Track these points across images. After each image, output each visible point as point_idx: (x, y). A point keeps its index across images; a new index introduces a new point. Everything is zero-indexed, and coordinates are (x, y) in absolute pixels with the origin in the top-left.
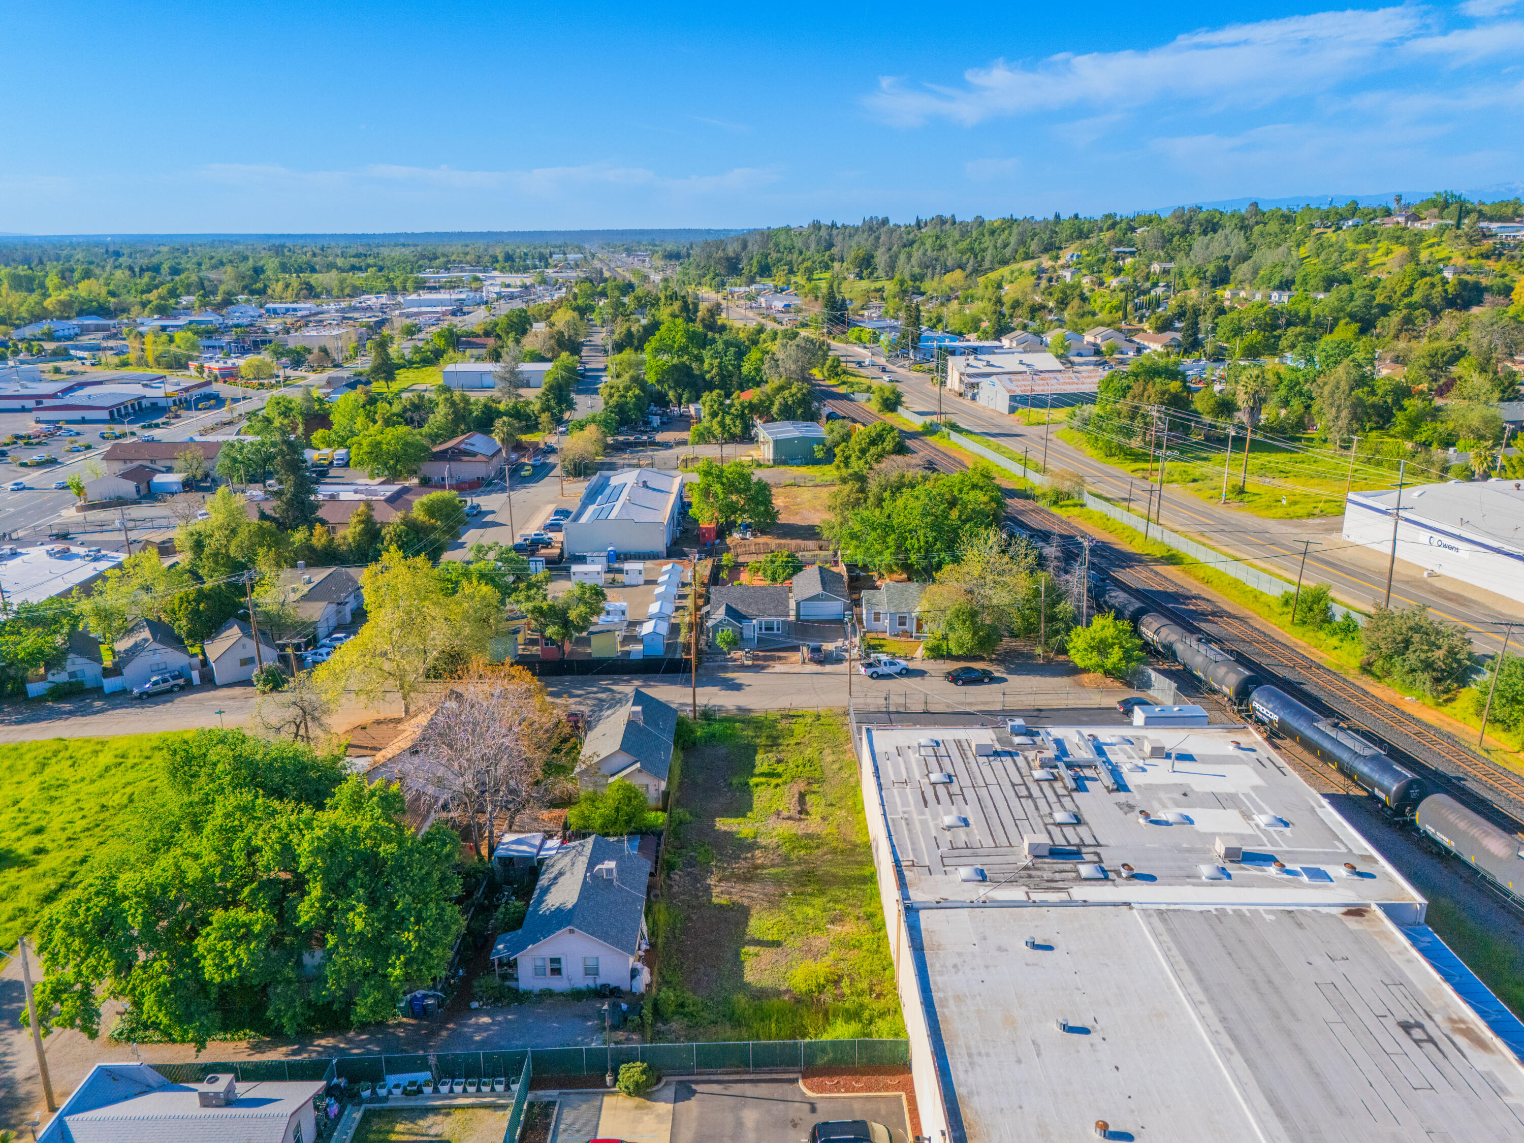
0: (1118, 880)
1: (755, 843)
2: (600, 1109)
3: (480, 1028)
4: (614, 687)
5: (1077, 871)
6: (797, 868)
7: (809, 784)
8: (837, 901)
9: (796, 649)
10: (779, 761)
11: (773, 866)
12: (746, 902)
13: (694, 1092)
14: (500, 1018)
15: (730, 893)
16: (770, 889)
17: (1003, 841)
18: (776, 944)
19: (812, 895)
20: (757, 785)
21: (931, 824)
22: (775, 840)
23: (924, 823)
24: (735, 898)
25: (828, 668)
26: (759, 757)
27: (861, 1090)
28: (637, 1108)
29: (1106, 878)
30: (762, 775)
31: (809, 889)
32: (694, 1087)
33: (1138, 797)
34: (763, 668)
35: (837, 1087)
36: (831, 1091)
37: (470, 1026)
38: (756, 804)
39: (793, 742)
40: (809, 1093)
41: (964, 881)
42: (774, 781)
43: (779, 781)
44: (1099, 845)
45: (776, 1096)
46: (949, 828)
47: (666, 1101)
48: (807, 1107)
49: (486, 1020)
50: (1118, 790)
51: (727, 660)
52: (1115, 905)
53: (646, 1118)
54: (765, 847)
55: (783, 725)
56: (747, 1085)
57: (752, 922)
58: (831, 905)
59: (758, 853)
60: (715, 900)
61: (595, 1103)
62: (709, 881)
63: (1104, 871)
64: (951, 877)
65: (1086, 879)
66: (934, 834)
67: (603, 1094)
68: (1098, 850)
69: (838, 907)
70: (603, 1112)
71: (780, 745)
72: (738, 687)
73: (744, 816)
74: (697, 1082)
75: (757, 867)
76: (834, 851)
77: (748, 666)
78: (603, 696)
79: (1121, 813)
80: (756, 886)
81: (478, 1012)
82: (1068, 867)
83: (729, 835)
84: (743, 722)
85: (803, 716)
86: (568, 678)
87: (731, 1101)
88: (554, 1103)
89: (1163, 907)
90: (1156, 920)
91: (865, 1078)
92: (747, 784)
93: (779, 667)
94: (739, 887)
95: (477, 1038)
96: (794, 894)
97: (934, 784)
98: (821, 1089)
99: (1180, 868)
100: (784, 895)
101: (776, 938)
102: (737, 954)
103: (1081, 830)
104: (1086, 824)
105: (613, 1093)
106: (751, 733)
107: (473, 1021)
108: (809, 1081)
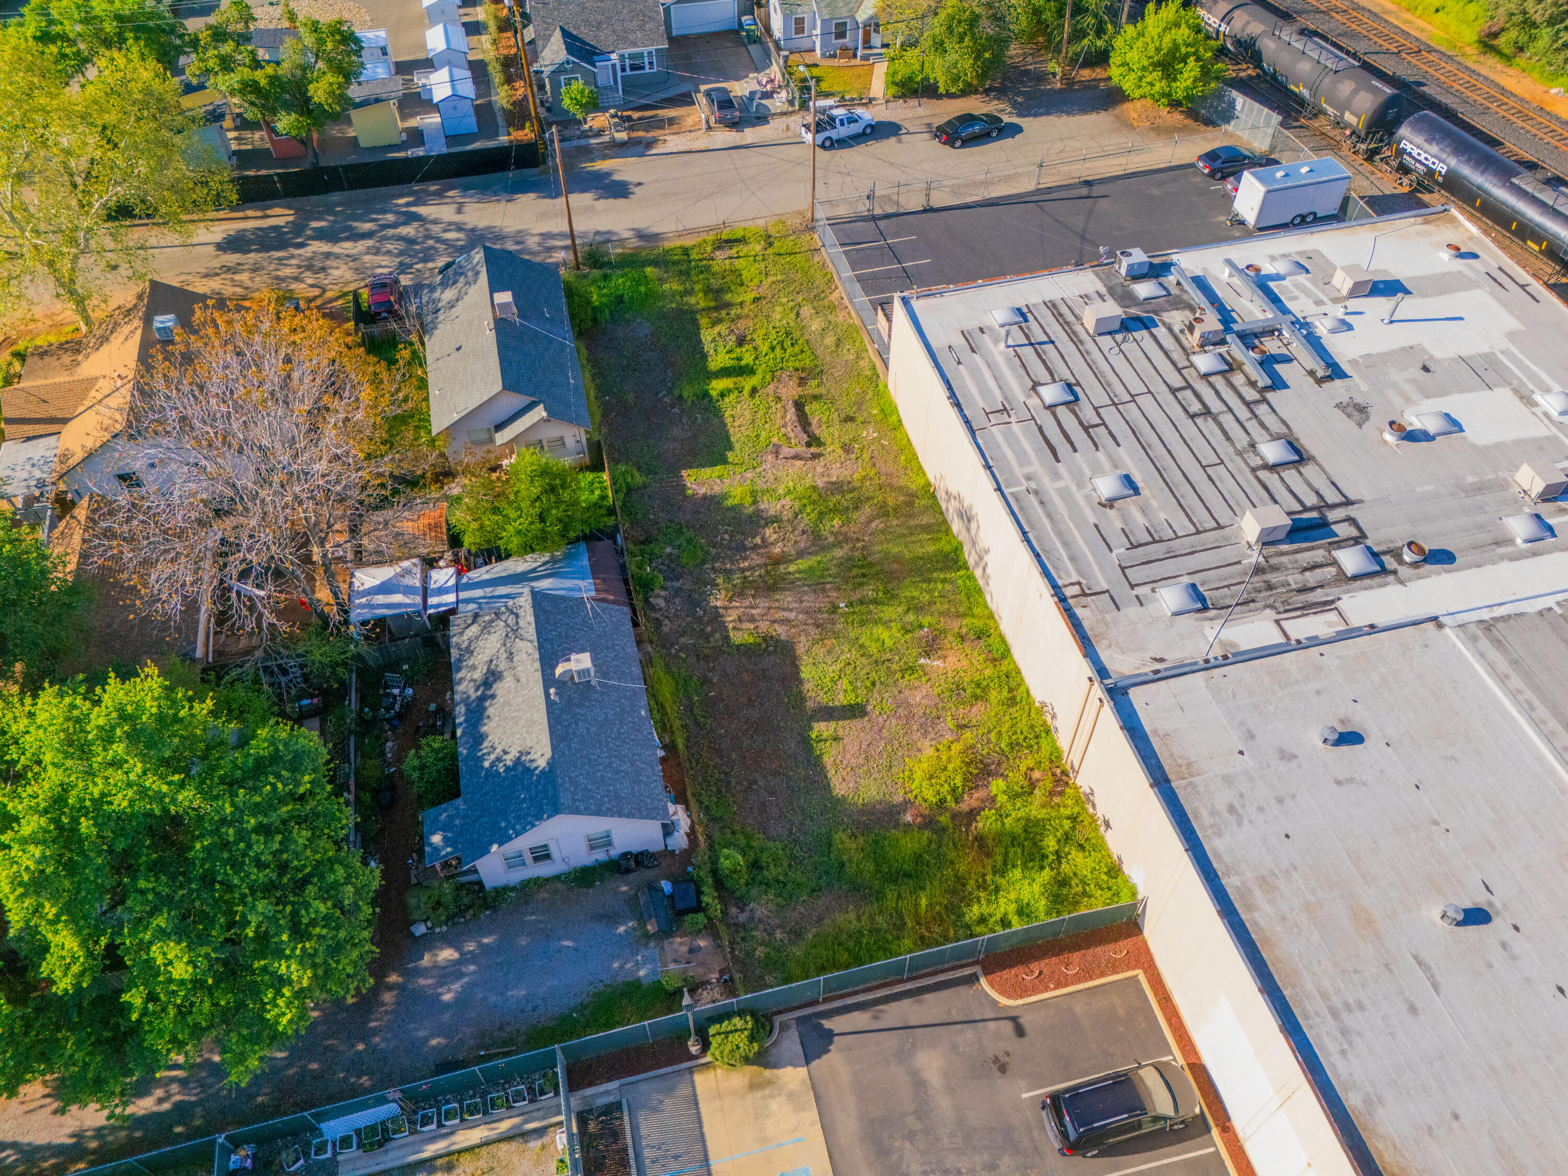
0: (1403, 571)
1: (758, 514)
2: (694, 1101)
3: (447, 973)
4: (422, 210)
5: (1335, 563)
6: (839, 553)
7: (802, 382)
8: (919, 609)
9: (685, 100)
10: (741, 341)
11: (801, 554)
12: (781, 631)
13: (829, 1035)
14: (471, 946)
15: (752, 620)
16: (810, 601)
17: (1201, 515)
18: (855, 711)
19: (875, 602)
20: (722, 395)
21: (1079, 496)
22: (787, 501)
23: (1065, 494)
24: (764, 626)
25: (750, 135)
26: (707, 336)
27: (1078, 979)
28: (754, 1086)
29: (1384, 571)
30: (725, 372)
31: (869, 592)
32: (827, 1024)
33: (1364, 387)
34: (650, 144)
35: (1041, 984)
36: (1035, 991)
37: (425, 972)
38: (736, 436)
39: (749, 297)
40: (1004, 1001)
41: (1176, 614)
42: (748, 383)
43: (754, 381)
44: (1348, 503)
45: (956, 1016)
46: (1110, 503)
47: (795, 1065)
48: (1007, 1027)
49: (447, 954)
50: (1330, 378)
51: (585, 135)
52: (1414, 623)
53: (774, 1105)
54: (776, 519)
55: (721, 261)
56: (906, 1003)
57: (807, 672)
58: (911, 617)
59: (769, 533)
60: (737, 638)
61: (683, 1091)
62: (714, 603)
63: (1375, 555)
64: (1150, 608)
65: (1356, 578)
66: (1092, 520)
67: (691, 1070)
68: (1352, 511)
69: (926, 620)
70: (705, 1109)
71: (728, 305)
72: (620, 190)
73: (724, 461)
74: (829, 1014)
75: (778, 561)
76: (883, 512)
77: (623, 144)
78: (408, 230)
79: (1350, 424)
80: (788, 598)
81: (429, 942)
82: (1319, 555)
83: (713, 502)
84: (655, 263)
85: (742, 241)
86: (335, 197)
87: (891, 1041)
88: (618, 1106)
89: (1486, 615)
90: (1485, 644)
91: (1076, 957)
92: (706, 394)
93: (673, 142)
94: (763, 603)
95: (447, 997)
96: (850, 604)
97: (1051, 408)
98: (1021, 990)
99: (1480, 527)
100: (834, 609)
101: (851, 699)
102: (806, 743)
103: (1309, 470)
104: (1311, 458)
105: (707, 1065)
106: (676, 286)
107: (427, 960)
108: (996, 977)
